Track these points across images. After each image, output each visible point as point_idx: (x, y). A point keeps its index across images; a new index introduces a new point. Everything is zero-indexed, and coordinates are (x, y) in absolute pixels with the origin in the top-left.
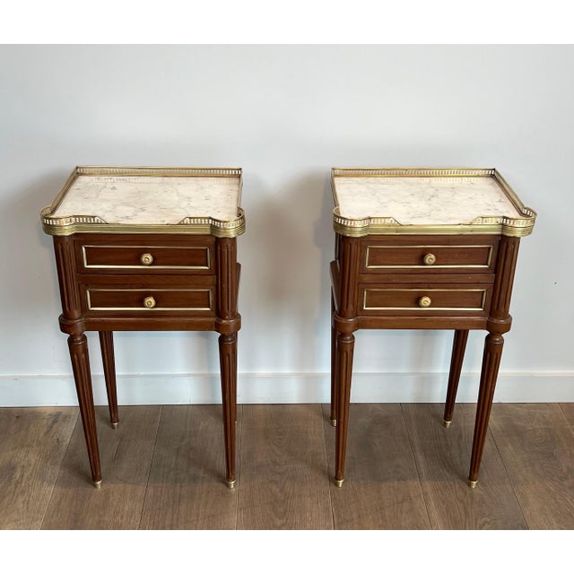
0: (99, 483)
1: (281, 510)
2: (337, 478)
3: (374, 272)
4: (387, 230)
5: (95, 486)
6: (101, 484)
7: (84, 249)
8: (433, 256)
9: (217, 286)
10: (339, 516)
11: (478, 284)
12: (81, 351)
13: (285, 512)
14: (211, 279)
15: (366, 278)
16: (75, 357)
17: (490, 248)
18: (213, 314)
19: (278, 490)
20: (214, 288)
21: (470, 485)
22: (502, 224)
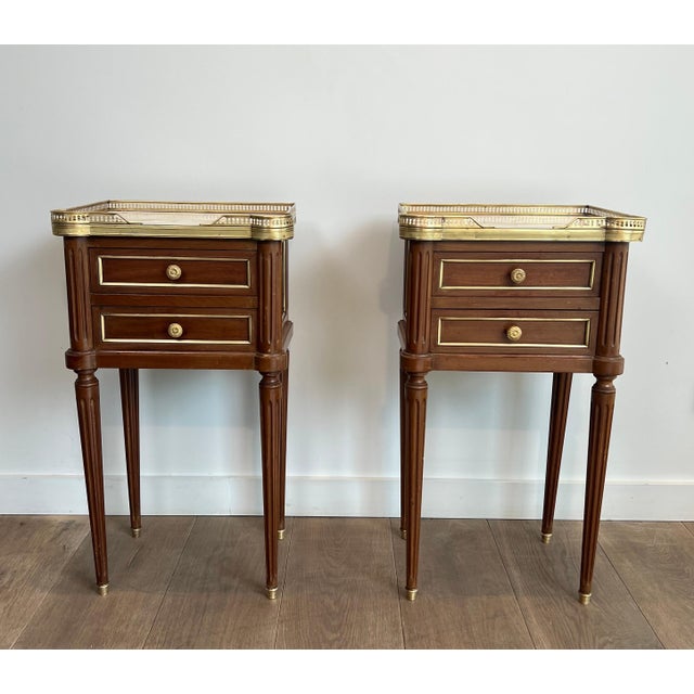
0: (104, 587)
1: (335, 623)
2: (409, 588)
3: (451, 295)
4: (465, 234)
5: (99, 592)
6: (108, 590)
7: (100, 260)
8: (522, 271)
9: (258, 309)
10: (411, 631)
11: (579, 311)
12: (90, 395)
13: (341, 625)
14: (251, 301)
15: (441, 303)
16: (82, 403)
17: (591, 263)
18: (254, 348)
19: (332, 602)
20: (254, 313)
21: (581, 601)
22: (606, 228)
